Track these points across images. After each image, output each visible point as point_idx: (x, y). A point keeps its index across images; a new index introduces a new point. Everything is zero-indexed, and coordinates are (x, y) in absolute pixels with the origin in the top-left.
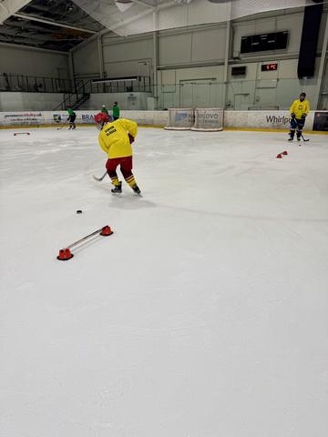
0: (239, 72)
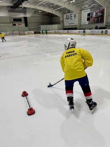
0: (15, 25)
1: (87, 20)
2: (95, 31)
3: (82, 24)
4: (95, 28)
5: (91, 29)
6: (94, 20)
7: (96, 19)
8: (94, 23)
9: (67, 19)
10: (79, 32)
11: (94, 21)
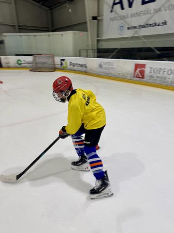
9: (117, 6)
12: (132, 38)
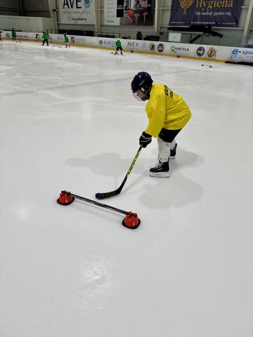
1: (118, 16)
2: (137, 45)
3: (106, 23)
4: (136, 36)
5: (126, 38)
6: (133, 18)
7: (137, 15)
8: (134, 23)
9: (66, 6)
10: (101, 42)
11: (132, 20)
12: (75, 25)
